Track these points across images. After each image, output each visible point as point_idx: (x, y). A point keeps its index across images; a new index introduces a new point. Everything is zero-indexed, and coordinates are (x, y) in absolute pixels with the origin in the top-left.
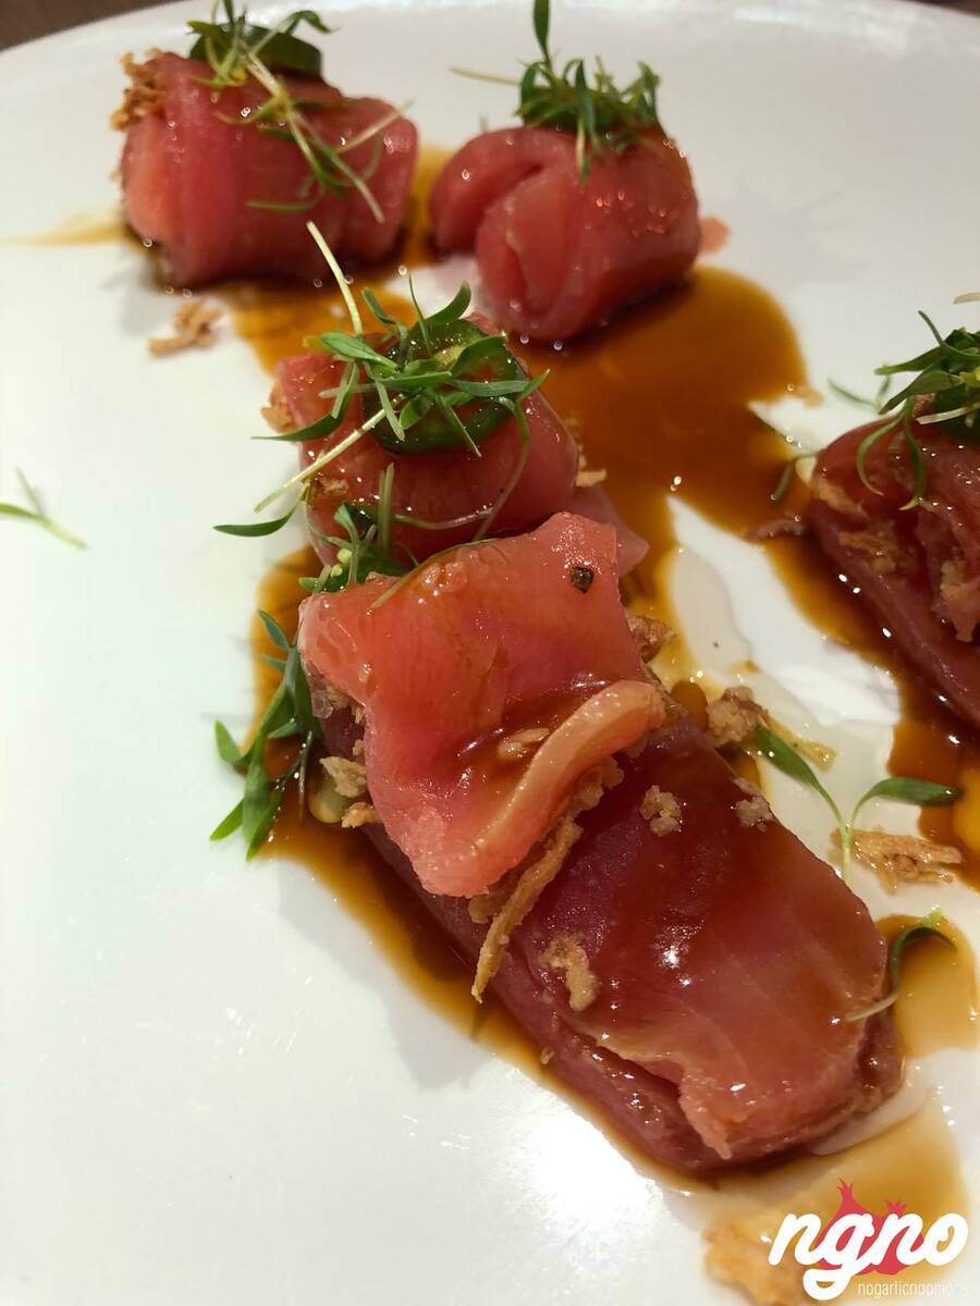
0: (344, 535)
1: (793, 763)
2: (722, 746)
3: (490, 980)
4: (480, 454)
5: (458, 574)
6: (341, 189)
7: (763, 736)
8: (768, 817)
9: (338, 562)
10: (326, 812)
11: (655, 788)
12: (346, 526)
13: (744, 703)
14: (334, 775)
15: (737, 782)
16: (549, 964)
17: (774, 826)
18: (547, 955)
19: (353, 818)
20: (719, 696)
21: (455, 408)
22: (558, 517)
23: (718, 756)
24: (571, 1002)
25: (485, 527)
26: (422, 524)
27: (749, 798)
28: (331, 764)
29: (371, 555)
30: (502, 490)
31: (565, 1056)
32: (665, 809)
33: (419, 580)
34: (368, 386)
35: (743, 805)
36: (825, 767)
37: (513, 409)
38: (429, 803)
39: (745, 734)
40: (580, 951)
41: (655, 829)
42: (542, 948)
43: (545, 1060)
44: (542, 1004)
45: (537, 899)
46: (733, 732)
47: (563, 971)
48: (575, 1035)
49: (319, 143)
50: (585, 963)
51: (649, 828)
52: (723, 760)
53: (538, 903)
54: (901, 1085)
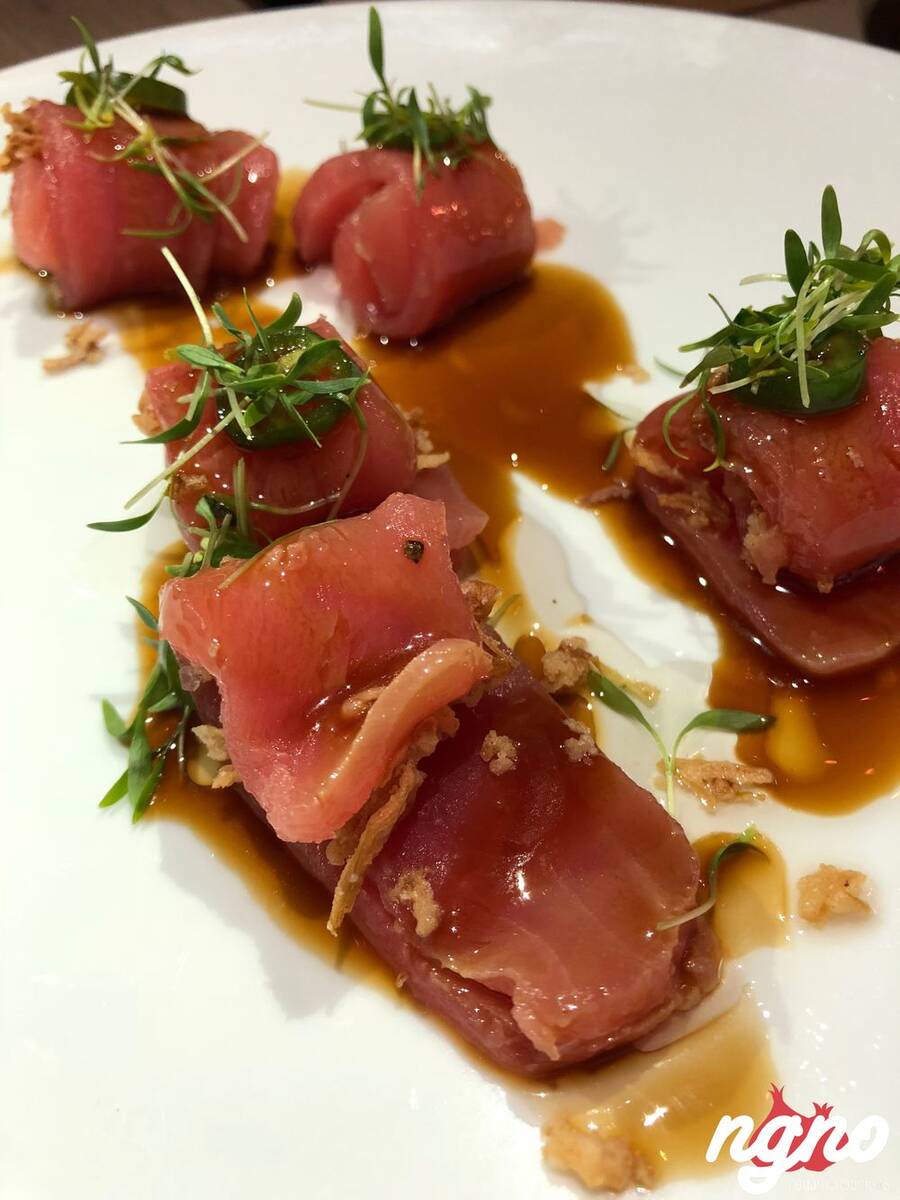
0: (202, 523)
1: (621, 701)
2: (557, 691)
3: (346, 915)
4: (320, 446)
5: (299, 554)
6: (209, 215)
7: (596, 679)
8: (593, 751)
9: (201, 549)
10: (202, 776)
11: (493, 733)
12: (206, 517)
13: (577, 652)
14: (204, 741)
15: (566, 722)
16: (399, 898)
17: (600, 760)
18: (397, 889)
19: (222, 780)
20: (557, 646)
21: (298, 407)
22: (392, 497)
23: (552, 700)
24: (417, 930)
25: (335, 510)
26: (277, 510)
27: (577, 736)
28: (201, 732)
29: (230, 542)
30: (348, 476)
31: (416, 979)
32: (502, 751)
33: (263, 561)
34: (220, 390)
35: (571, 742)
36: (651, 705)
37: (348, 403)
38: (281, 760)
39: (576, 679)
40: (424, 883)
41: (493, 770)
42: (393, 884)
43: (400, 984)
44: (395, 934)
45: (386, 840)
46: (566, 678)
47: (411, 903)
48: (425, 959)
49: (185, 174)
50: (430, 894)
51: (488, 769)
52: (556, 704)
53: (388, 843)
54: (718, 984)
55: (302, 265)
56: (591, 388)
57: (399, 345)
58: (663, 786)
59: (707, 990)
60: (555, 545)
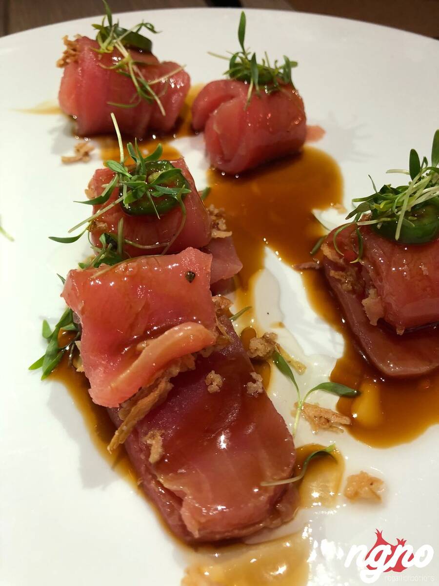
0: (102, 246)
1: (285, 368)
2: (254, 358)
4: (159, 218)
6: (150, 100)
7: (276, 355)
8: (261, 391)
11: (213, 372)
12: (103, 243)
13: (269, 340)
14: (79, 349)
15: (252, 374)
16: (146, 442)
17: (262, 396)
18: (146, 438)
19: (82, 368)
20: (262, 335)
23: (250, 361)
24: (150, 459)
25: (165, 250)
26: (137, 245)
27: (254, 381)
28: (78, 344)
31: (145, 483)
33: (116, 269)
35: (250, 384)
36: (300, 373)
39: (265, 353)
40: (160, 438)
41: (209, 390)
42: (145, 435)
43: (139, 483)
44: (141, 458)
45: (147, 413)
46: (259, 352)
47: (151, 445)
48: (150, 474)
49: (142, 79)
50: (161, 443)
51: (207, 389)
52: (250, 363)
53: (147, 415)
54: (292, 519)
55: (194, 131)
56: (316, 212)
57: (230, 176)
58: (294, 415)
59: (286, 521)
60: (277, 287)
